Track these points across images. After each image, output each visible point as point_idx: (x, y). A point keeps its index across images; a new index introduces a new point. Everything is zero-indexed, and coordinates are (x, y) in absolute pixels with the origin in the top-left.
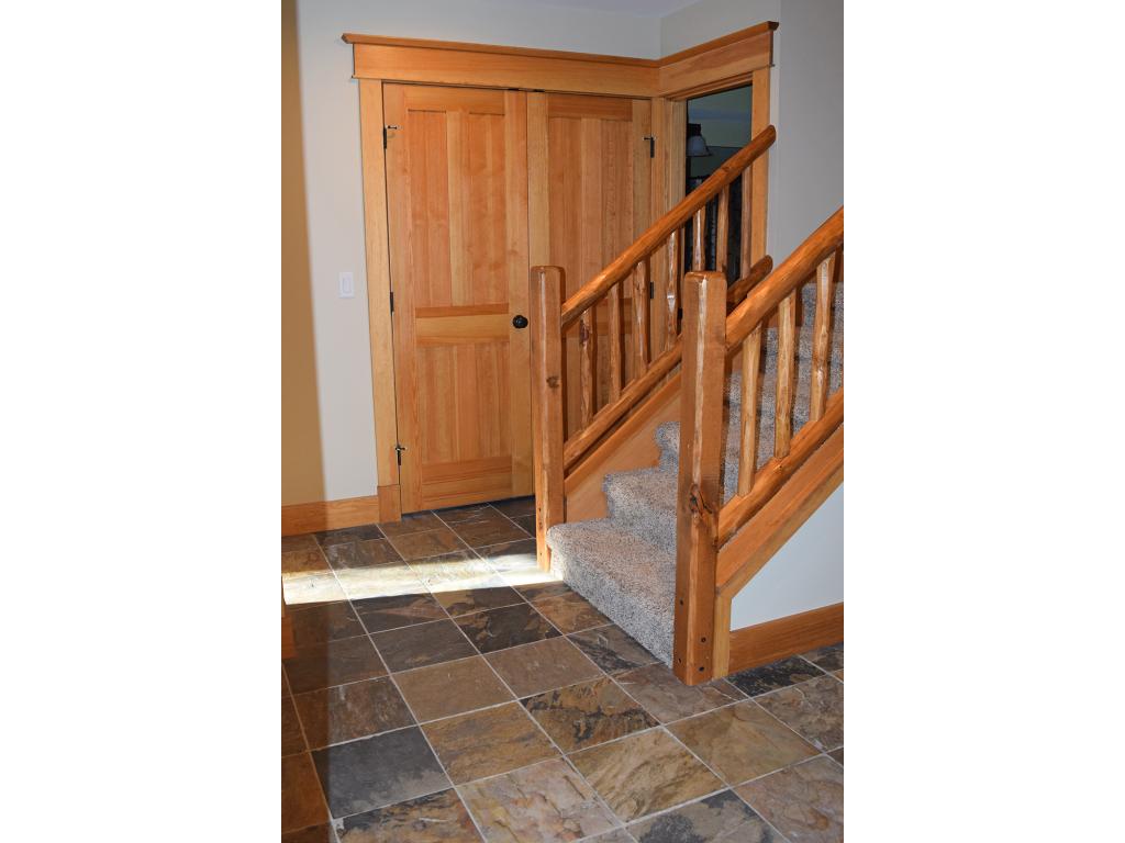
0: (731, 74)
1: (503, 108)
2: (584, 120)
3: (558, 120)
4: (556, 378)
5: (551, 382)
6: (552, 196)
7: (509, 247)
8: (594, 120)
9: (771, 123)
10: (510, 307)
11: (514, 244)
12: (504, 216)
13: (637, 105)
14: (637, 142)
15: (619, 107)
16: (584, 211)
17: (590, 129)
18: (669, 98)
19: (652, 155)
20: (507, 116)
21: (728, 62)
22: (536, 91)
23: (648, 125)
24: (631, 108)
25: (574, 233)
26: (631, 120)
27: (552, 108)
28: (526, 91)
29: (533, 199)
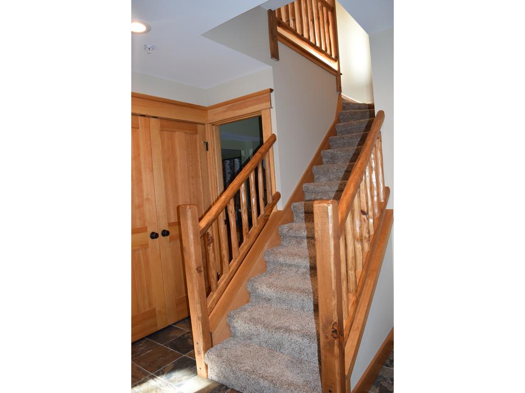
0: (249, 112)
1: (138, 124)
2: (177, 132)
3: (165, 132)
4: (200, 267)
5: (199, 270)
6: (165, 169)
7: (145, 197)
8: (181, 133)
9: (273, 133)
10: (148, 228)
11: (147, 195)
12: (141, 180)
13: (200, 127)
14: (200, 145)
15: (191, 127)
16: (180, 177)
17: (179, 137)
18: (213, 124)
19: (207, 150)
20: (140, 129)
21: (247, 107)
22: (154, 117)
23: (204, 136)
24: (197, 128)
25: (175, 187)
26: (197, 133)
27: (162, 126)
28: (149, 117)
29: (155, 171)
